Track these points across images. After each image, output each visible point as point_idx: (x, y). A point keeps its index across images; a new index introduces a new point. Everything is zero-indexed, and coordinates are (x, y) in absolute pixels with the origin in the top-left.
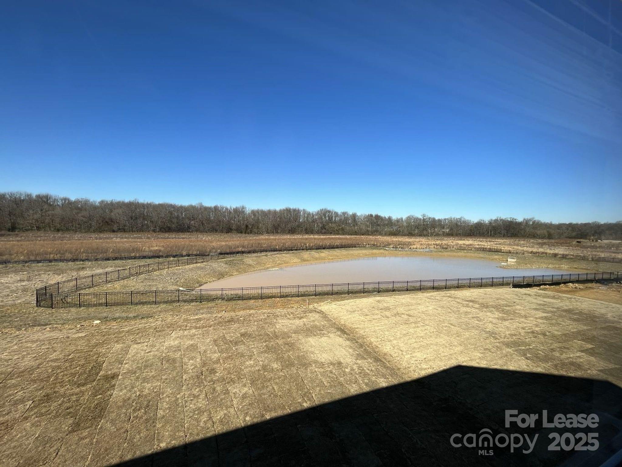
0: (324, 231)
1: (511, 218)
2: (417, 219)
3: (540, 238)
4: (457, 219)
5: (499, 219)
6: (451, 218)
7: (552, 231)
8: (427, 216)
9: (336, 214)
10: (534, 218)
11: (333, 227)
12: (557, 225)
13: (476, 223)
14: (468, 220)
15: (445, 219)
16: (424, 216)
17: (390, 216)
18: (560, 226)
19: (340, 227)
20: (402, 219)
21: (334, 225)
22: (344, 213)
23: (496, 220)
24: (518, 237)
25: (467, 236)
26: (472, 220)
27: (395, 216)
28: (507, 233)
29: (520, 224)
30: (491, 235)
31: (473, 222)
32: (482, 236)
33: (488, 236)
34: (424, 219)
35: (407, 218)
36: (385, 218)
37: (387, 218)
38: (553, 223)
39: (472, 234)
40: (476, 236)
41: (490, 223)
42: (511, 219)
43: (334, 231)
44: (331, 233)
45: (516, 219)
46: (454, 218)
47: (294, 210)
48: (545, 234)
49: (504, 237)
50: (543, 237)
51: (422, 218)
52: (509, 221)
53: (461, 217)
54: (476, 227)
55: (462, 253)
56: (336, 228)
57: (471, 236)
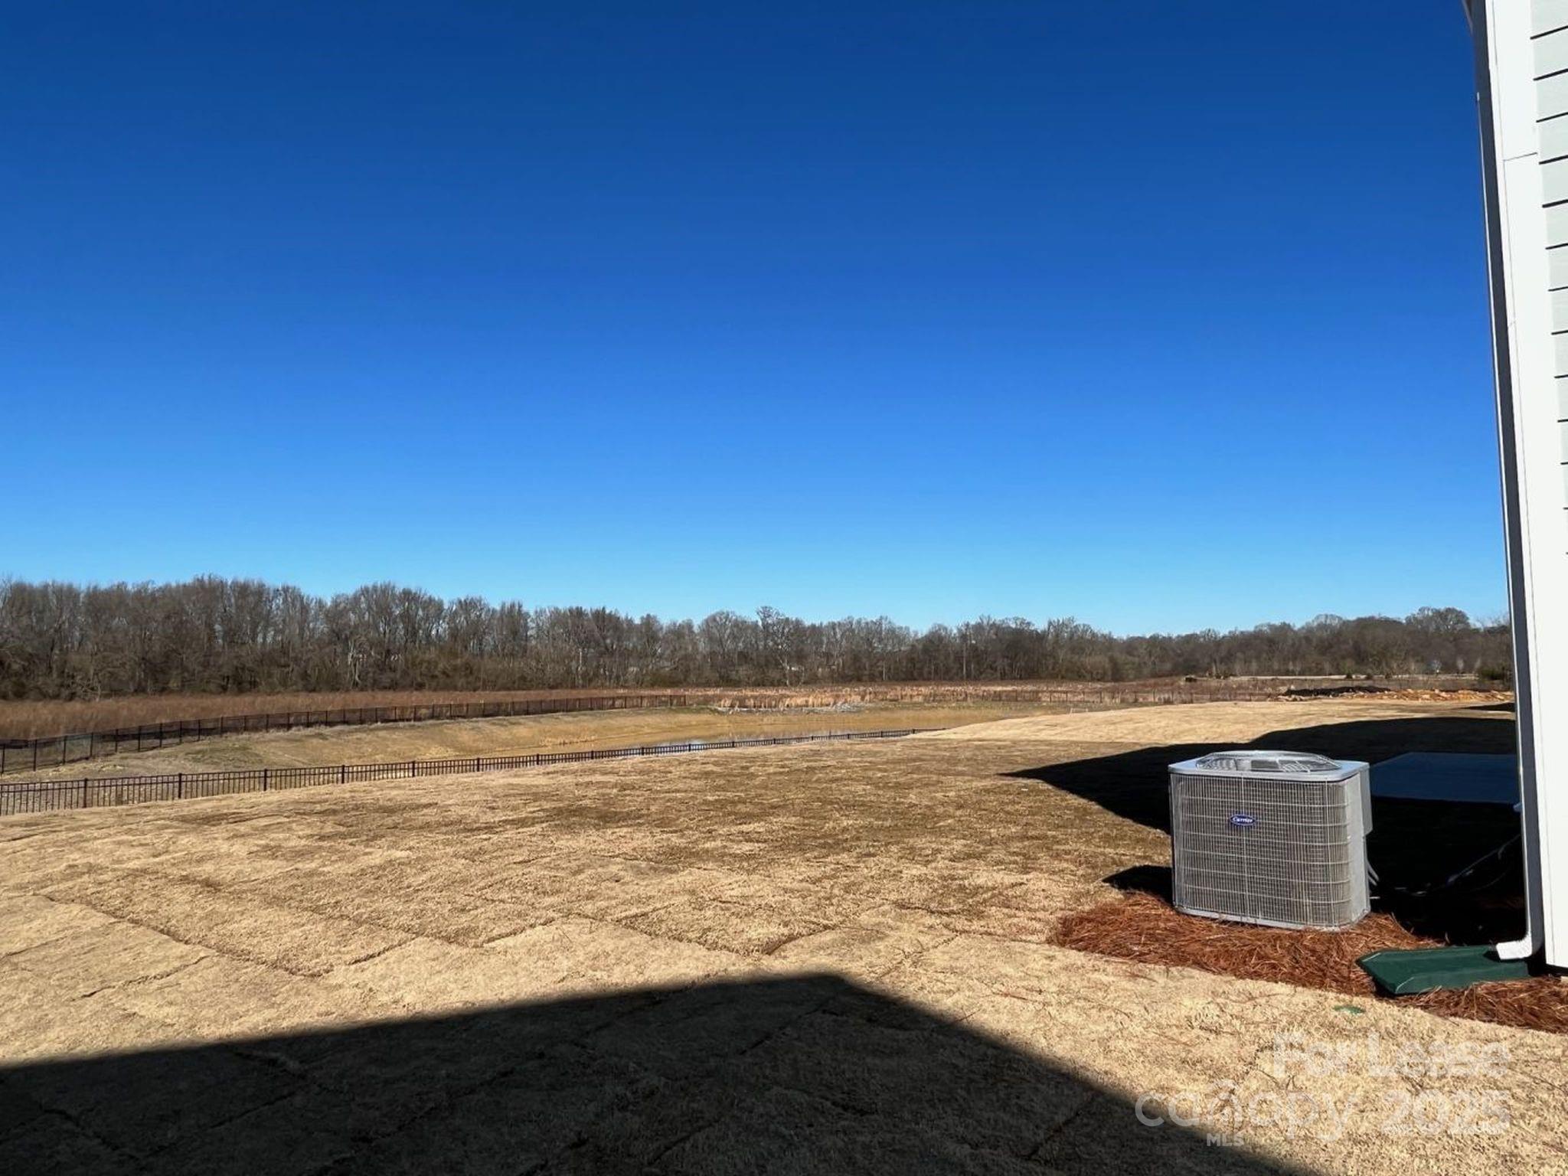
0: (386, 678)
1: (1018, 619)
2: (740, 627)
3: (1093, 680)
4: (867, 623)
5: (985, 622)
6: (851, 623)
7: (1121, 658)
8: (778, 613)
9: (434, 608)
10: (1071, 620)
11: (429, 662)
12: (1124, 642)
13: (926, 636)
14: (901, 628)
15: (833, 626)
16: (766, 613)
17: (648, 616)
18: (1132, 646)
19: (459, 661)
20: (690, 626)
21: (432, 654)
22: (467, 606)
23: (979, 627)
24: (1041, 678)
25: (903, 680)
26: (912, 630)
27: (668, 616)
28: (1011, 665)
29: (1040, 637)
30: (968, 676)
31: (916, 635)
32: (945, 679)
33: (962, 679)
34: (766, 626)
35: (707, 621)
36: (630, 622)
37: (637, 621)
38: (1115, 637)
39: (915, 674)
40: (929, 679)
41: (964, 637)
42: (1018, 623)
43: (436, 677)
44: (420, 687)
45: (1029, 624)
46: (859, 622)
47: (243, 590)
48: (1104, 667)
49: (1002, 679)
50: (1099, 677)
51: (760, 623)
52: (1013, 629)
53: (881, 618)
54: (926, 650)
55: (947, 710)
56: (441, 666)
57: (915, 679)
